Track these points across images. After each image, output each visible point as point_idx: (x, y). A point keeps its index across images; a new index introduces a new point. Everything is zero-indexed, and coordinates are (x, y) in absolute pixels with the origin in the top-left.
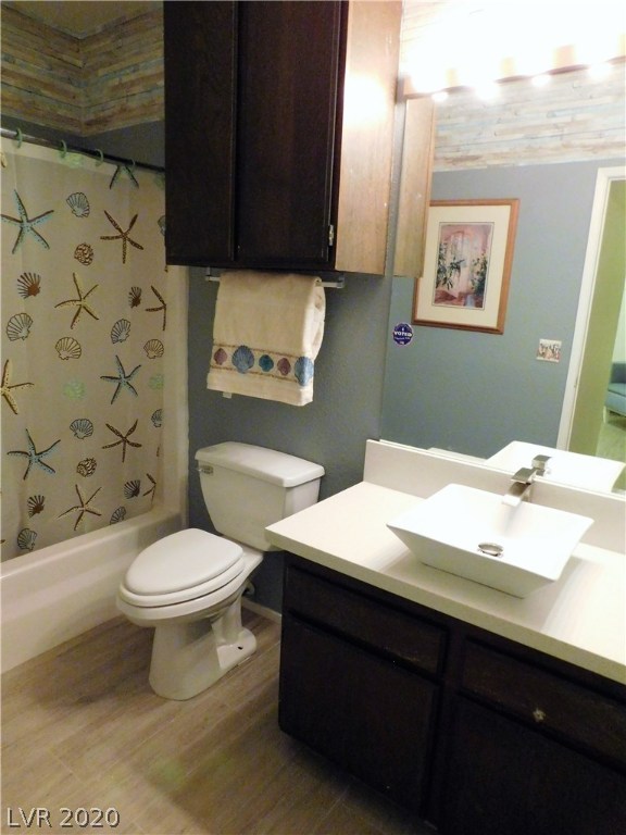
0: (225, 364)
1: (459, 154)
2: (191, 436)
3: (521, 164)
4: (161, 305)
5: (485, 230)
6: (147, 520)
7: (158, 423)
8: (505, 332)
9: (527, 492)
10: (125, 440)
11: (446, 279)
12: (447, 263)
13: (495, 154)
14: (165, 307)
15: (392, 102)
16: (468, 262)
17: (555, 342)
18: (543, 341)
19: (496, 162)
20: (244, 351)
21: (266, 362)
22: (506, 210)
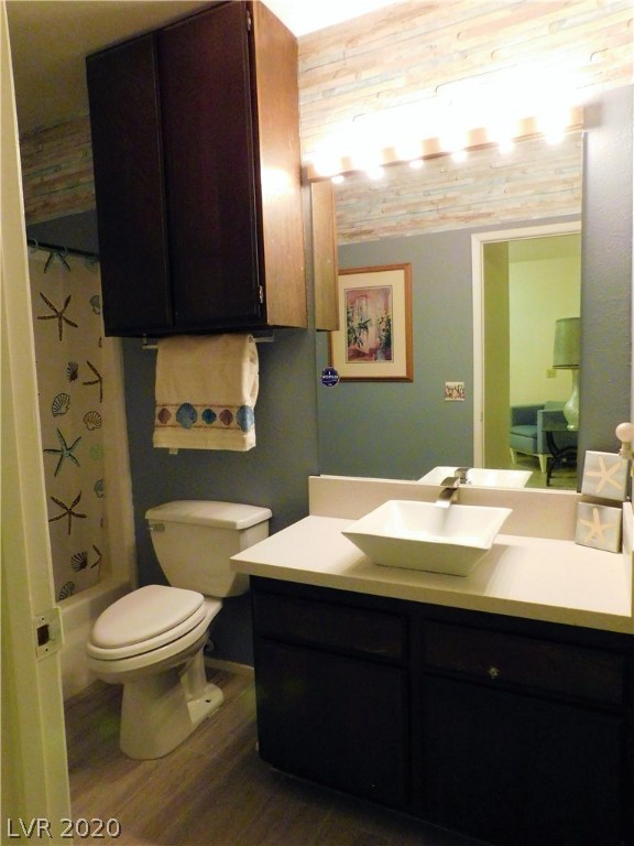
0: (169, 422)
1: (353, 230)
2: (135, 501)
3: (408, 235)
4: (97, 378)
5: (385, 292)
6: (97, 593)
7: (100, 493)
8: (415, 380)
9: (455, 497)
10: (70, 513)
11: (356, 338)
12: (355, 324)
13: (385, 228)
14: (100, 380)
15: (298, 186)
16: (374, 321)
17: (457, 384)
18: (448, 384)
19: (386, 234)
20: (187, 409)
21: (209, 416)
22: (401, 273)
